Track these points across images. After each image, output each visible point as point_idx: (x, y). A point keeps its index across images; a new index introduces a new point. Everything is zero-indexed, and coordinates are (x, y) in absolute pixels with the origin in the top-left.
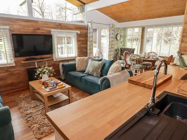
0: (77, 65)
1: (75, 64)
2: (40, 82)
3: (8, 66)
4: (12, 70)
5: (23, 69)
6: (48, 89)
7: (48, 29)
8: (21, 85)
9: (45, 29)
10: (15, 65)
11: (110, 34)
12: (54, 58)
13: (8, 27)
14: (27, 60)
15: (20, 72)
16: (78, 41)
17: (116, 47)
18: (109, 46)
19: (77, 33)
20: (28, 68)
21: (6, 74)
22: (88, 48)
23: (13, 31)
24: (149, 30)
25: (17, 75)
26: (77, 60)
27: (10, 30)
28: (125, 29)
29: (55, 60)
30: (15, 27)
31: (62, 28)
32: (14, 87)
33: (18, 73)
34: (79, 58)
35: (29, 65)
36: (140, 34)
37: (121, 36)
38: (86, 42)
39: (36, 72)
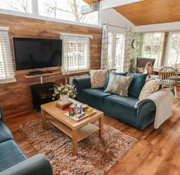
0: (92, 81)
1: (90, 79)
2: (58, 106)
3: (7, 82)
4: (12, 87)
5: (24, 86)
6: (76, 118)
7: (56, 32)
8: (23, 107)
9: (53, 32)
10: (15, 81)
11: (126, 41)
12: (63, 71)
13: (7, 28)
14: (31, 74)
15: (21, 90)
16: (91, 48)
17: (131, 57)
18: (125, 55)
19: (90, 39)
20: (31, 84)
21: (4, 93)
22: (102, 58)
23: (14, 34)
24: (174, 35)
25: (18, 95)
26: (92, 75)
27: (10, 33)
28: (142, 34)
29: (63, 74)
30: (16, 28)
31: (73, 32)
32: (14, 111)
33: (19, 92)
34: (95, 71)
35: (33, 80)
36: (163, 40)
37: (137, 43)
38: (99, 50)
39: (53, 92)
